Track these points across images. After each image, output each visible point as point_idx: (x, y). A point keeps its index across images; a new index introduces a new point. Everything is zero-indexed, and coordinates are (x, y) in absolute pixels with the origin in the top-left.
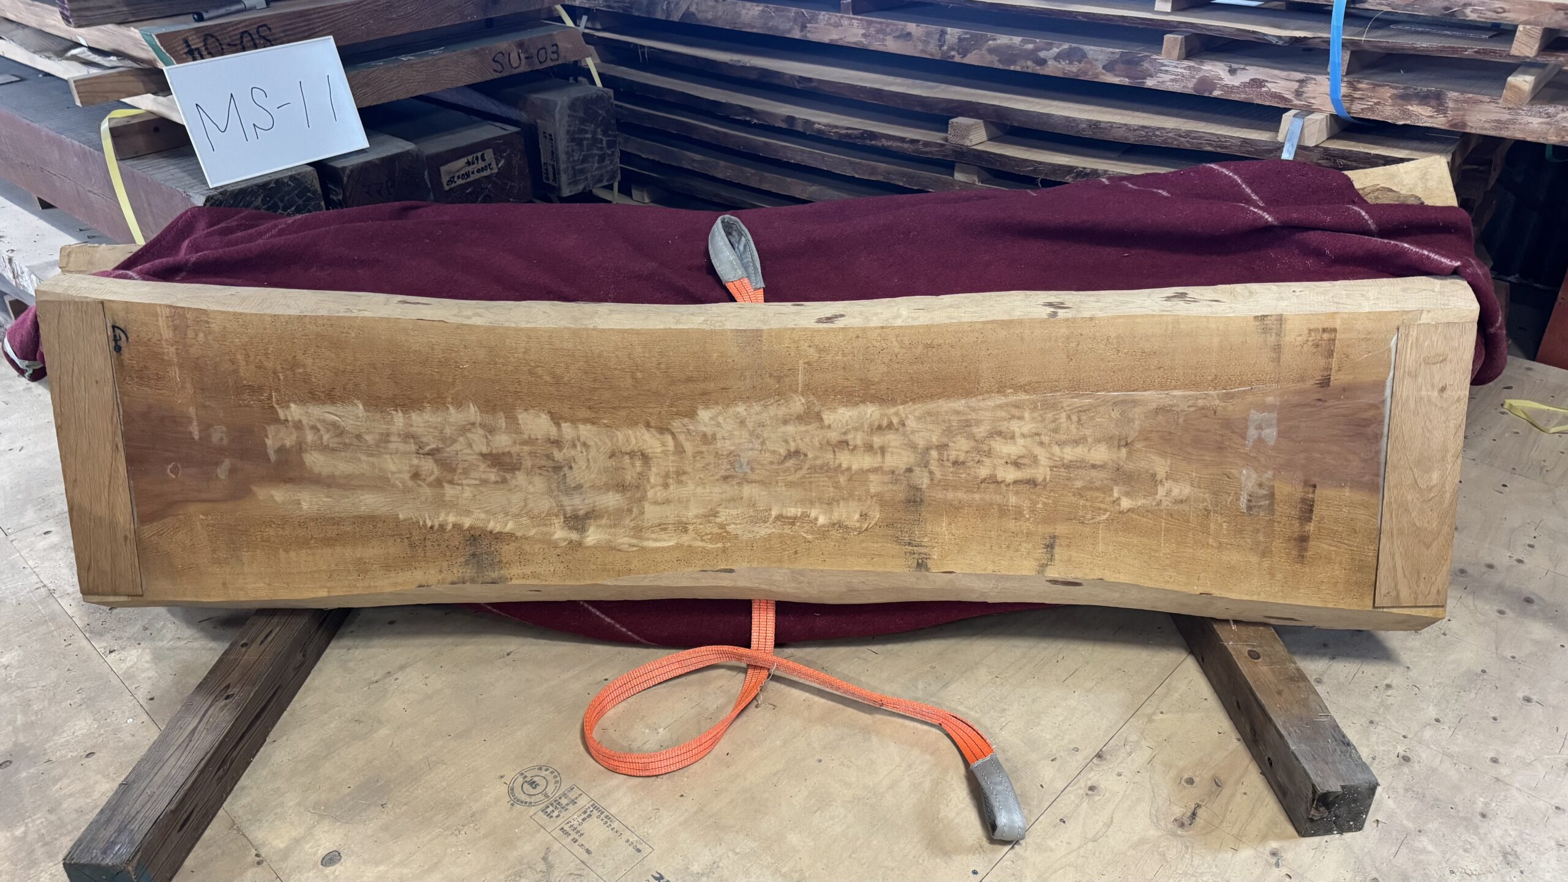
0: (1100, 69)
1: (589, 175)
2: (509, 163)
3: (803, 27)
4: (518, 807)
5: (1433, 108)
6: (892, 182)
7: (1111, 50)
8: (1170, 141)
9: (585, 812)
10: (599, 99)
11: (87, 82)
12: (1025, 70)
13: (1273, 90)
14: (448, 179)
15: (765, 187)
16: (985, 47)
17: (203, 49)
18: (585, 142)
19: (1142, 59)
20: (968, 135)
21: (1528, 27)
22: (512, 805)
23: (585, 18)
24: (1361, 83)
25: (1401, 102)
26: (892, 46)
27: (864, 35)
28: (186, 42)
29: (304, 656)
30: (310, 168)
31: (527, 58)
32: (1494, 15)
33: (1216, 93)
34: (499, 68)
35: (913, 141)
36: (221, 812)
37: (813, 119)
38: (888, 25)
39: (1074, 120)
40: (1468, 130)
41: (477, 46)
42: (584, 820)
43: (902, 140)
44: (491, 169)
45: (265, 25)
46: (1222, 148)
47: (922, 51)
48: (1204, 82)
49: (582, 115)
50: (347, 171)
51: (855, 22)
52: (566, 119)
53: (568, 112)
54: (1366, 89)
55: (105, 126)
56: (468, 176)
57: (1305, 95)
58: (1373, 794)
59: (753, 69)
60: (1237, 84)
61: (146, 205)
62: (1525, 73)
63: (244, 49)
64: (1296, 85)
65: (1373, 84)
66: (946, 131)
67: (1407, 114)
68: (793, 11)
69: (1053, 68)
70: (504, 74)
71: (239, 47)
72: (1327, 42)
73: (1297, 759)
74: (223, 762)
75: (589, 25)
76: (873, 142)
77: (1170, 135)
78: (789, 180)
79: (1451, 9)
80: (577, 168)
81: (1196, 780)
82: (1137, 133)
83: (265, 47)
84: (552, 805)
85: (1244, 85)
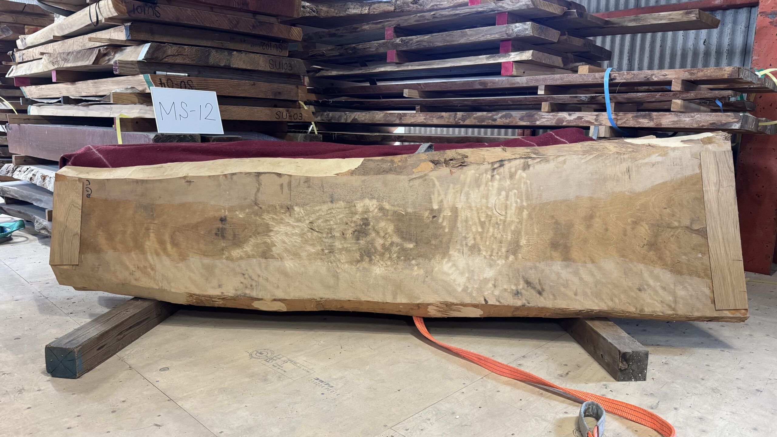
0: (518, 120)
3: (400, 119)
5: (648, 119)
7: (522, 113)
11: (117, 94)
12: (489, 124)
13: (585, 120)
16: (473, 117)
17: (166, 84)
19: (534, 115)
21: (676, 80)
22: (251, 358)
24: (620, 113)
25: (636, 119)
26: (436, 121)
27: (424, 119)
28: (160, 79)
31: (289, 116)
32: (662, 77)
33: (564, 124)
34: (278, 118)
36: (115, 356)
40: (663, 126)
42: (283, 363)
45: (191, 81)
47: (448, 122)
48: (561, 120)
51: (421, 115)
54: (622, 116)
57: (598, 120)
58: (648, 358)
62: (678, 98)
64: (595, 117)
65: (624, 113)
67: (638, 122)
68: (396, 114)
69: (499, 121)
71: (180, 86)
72: (604, 97)
73: (611, 344)
74: (121, 333)
79: (647, 77)
81: (569, 365)
84: (269, 359)
85: (575, 119)
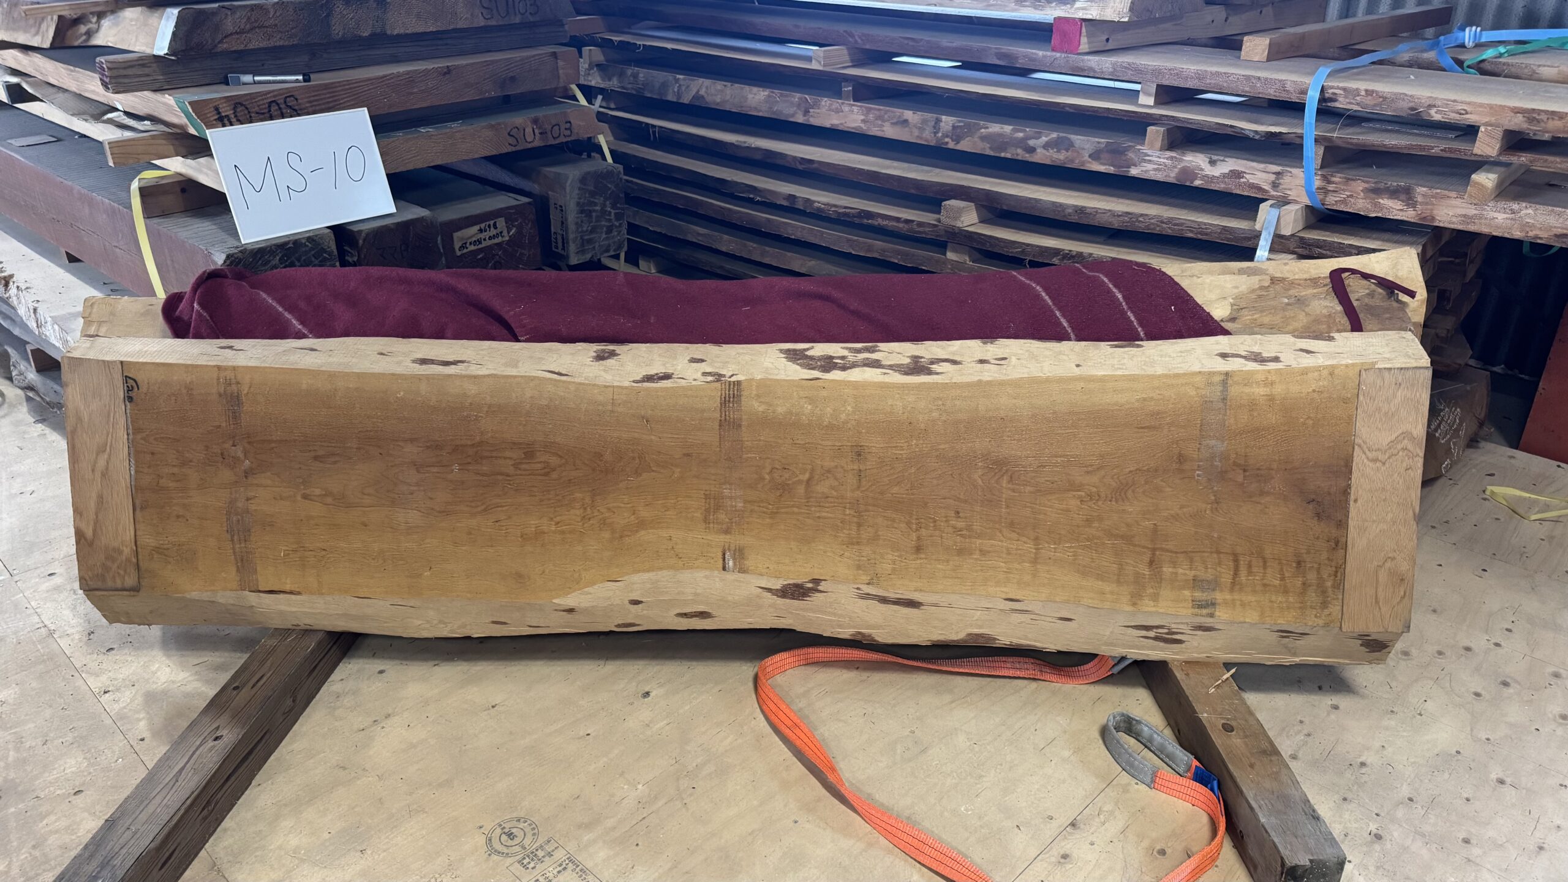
0: (1086, 158)
1: (597, 245)
2: (519, 232)
3: (806, 112)
4: (495, 857)
5: (1403, 201)
6: (888, 259)
7: (1097, 140)
8: (1152, 227)
9: (560, 865)
10: (609, 174)
11: (120, 144)
12: (1015, 157)
13: (1251, 181)
14: (460, 244)
15: (767, 261)
16: (978, 134)
17: (233, 116)
18: (594, 214)
19: (1127, 149)
20: (960, 216)
21: (1489, 128)
22: (489, 855)
23: (600, 97)
24: (1335, 176)
25: (1373, 196)
26: (890, 132)
27: (863, 121)
28: (217, 109)
29: (294, 701)
30: (329, 230)
31: (541, 133)
32: (1457, 117)
33: (1197, 183)
34: (515, 142)
35: (907, 221)
36: (203, 853)
37: (813, 198)
38: (886, 112)
39: (1061, 205)
40: (1436, 224)
41: (493, 121)
42: (559, 872)
43: (898, 219)
44: (502, 237)
45: (292, 96)
46: (1202, 235)
47: (918, 136)
48: (1187, 172)
49: (592, 188)
50: (363, 235)
51: (855, 109)
52: (577, 191)
53: (579, 185)
54: (1339, 183)
55: (135, 185)
56: (480, 243)
57: (1281, 187)
58: (1342, 869)
59: (758, 149)
60: (1217, 174)
61: (169, 262)
62: (1488, 171)
63: (271, 118)
64: (1273, 177)
65: (1345, 178)
66: (939, 213)
67: (1376, 205)
68: (796, 97)
69: (1042, 156)
70: (518, 148)
71: (267, 115)
72: (1301, 137)
73: (1267, 832)
74: (208, 803)
75: (604, 104)
76: (870, 221)
77: (1152, 221)
78: (789, 254)
79: (1416, 109)
80: (586, 237)
81: (1169, 851)
82: (1121, 219)
83: (291, 117)
84: (528, 856)
85: (1224, 176)
